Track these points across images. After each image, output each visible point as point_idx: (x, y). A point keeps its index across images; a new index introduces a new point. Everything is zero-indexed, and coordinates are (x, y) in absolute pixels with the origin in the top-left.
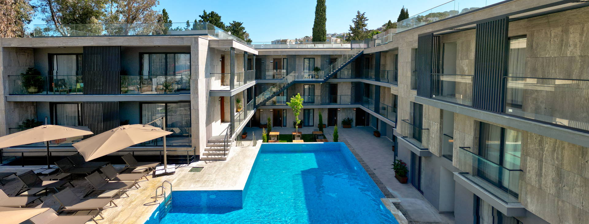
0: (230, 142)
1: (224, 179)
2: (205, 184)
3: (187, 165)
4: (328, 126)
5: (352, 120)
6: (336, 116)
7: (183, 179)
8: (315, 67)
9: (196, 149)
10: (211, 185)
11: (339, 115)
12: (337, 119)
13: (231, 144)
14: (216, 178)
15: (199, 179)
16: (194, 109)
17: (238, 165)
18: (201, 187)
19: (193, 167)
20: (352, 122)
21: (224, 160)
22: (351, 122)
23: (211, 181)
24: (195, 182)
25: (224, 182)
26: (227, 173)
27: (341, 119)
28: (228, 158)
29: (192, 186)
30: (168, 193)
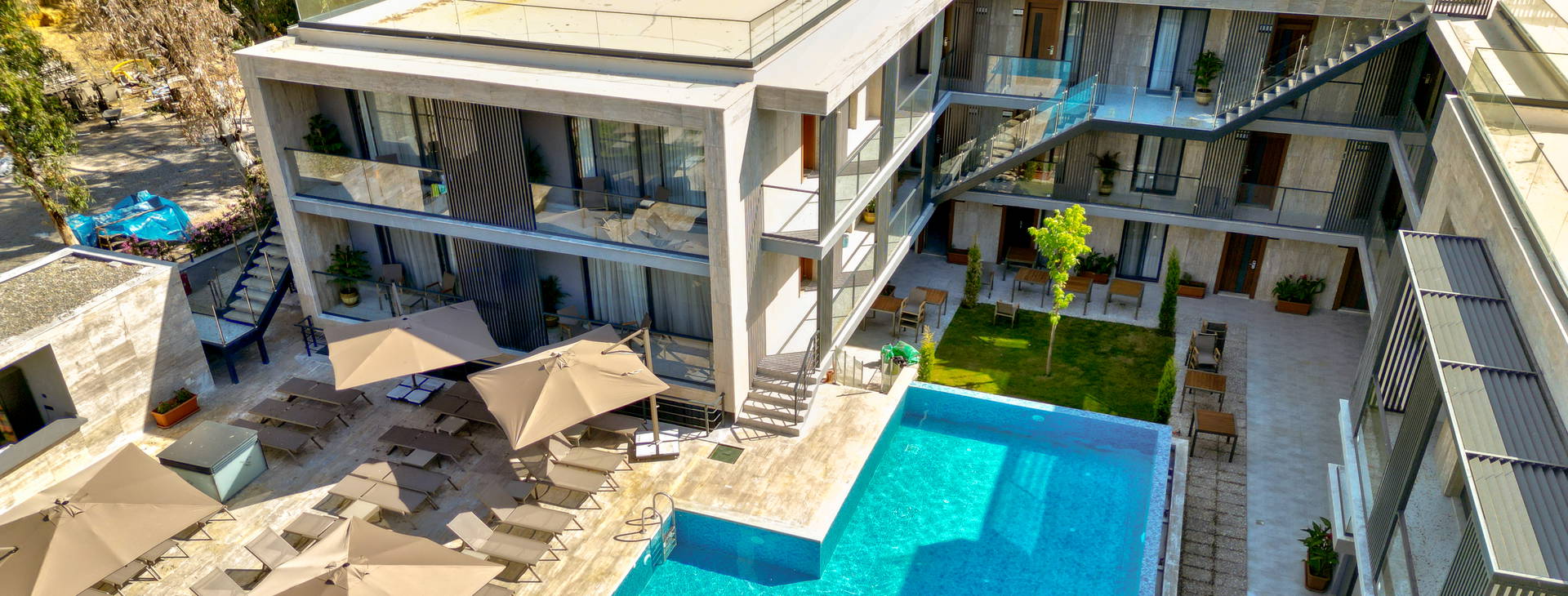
0: (813, 382)
1: (785, 498)
2: (743, 503)
3: (704, 433)
4: (1215, 292)
5: (1322, 283)
6: (1259, 258)
7: (696, 479)
8: (1205, 52)
9: (726, 396)
10: (755, 509)
11: (1273, 256)
12: (1259, 270)
13: (817, 388)
14: (768, 491)
15: (730, 487)
16: (718, 302)
17: (826, 461)
18: (733, 510)
19: (719, 444)
20: (1322, 291)
21: (795, 434)
22: (1314, 292)
23: (757, 498)
24: (721, 493)
25: (783, 507)
26: (794, 481)
27: (1275, 271)
28: (804, 429)
29: (716, 503)
30: (666, 513)
